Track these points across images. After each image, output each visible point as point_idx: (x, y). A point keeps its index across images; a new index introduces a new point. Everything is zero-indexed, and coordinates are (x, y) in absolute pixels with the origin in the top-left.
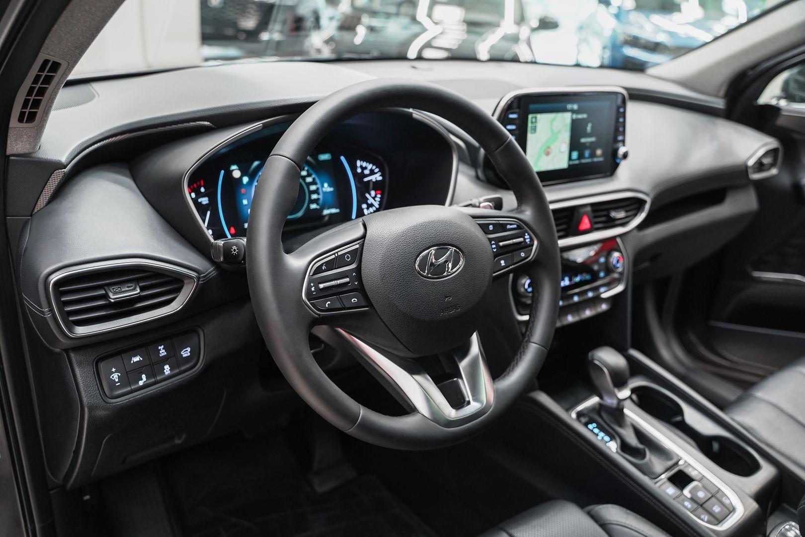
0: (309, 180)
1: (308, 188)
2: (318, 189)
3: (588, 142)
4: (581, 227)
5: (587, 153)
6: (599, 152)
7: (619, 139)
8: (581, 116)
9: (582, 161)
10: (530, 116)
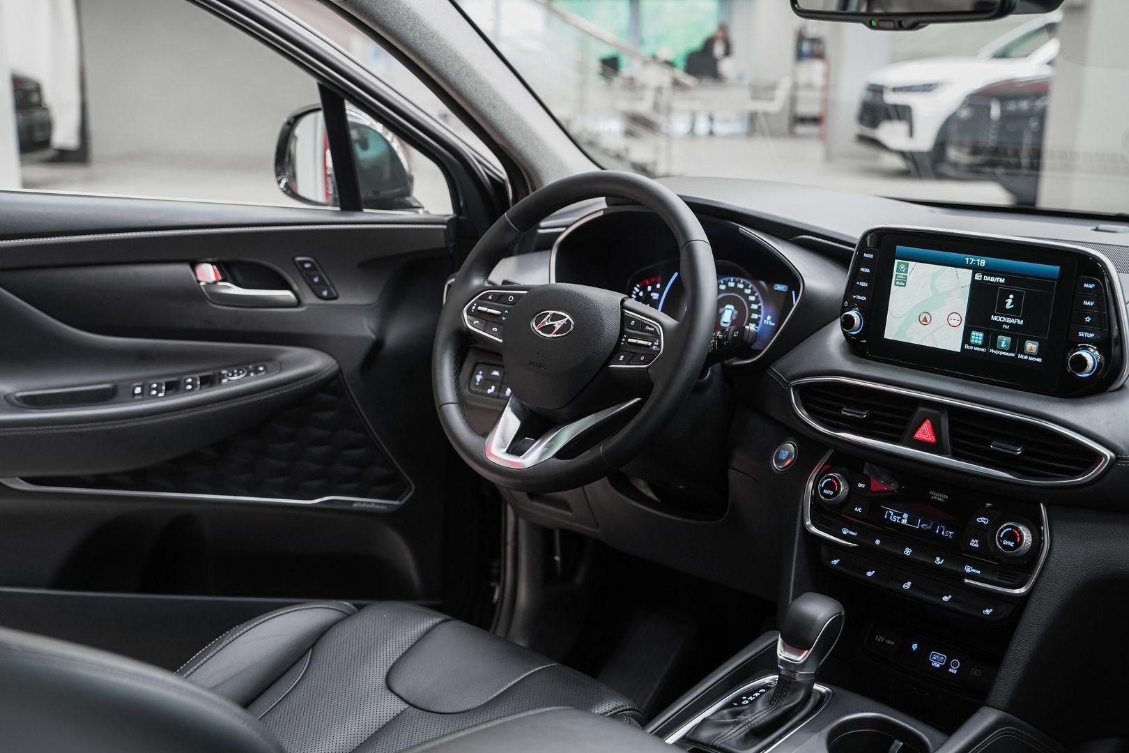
0: (754, 307)
1: (750, 315)
2: (759, 318)
3: (1007, 324)
4: (919, 435)
5: (1004, 341)
6: (1031, 346)
7: (1081, 334)
8: (992, 279)
9: (992, 351)
10: (896, 261)
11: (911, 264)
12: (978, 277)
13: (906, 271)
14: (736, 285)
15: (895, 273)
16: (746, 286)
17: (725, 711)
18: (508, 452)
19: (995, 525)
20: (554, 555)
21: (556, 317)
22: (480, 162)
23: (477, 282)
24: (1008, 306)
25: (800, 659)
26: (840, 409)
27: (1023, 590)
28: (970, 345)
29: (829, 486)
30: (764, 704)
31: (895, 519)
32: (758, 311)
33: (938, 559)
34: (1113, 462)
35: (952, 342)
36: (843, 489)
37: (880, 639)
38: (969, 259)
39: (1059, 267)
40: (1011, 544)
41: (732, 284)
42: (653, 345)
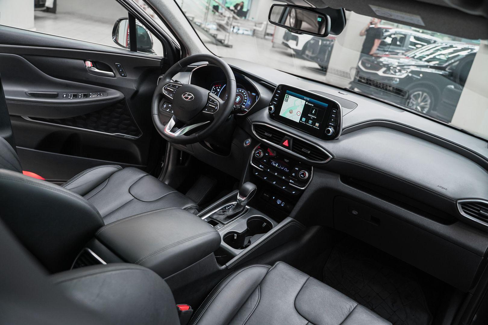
1: (244, 100)
2: (246, 102)
3: (312, 117)
4: (284, 144)
5: (310, 122)
6: (317, 124)
7: (330, 124)
8: (310, 104)
9: (307, 124)
10: (286, 94)
11: (290, 96)
12: (307, 103)
13: (288, 98)
14: (241, 91)
15: (285, 98)
16: (244, 92)
17: (221, 211)
18: (171, 131)
19: (300, 170)
20: (180, 157)
21: (189, 95)
22: (173, 43)
23: (168, 80)
24: (313, 112)
25: (243, 199)
26: (264, 133)
27: (303, 188)
28: (302, 121)
29: (258, 153)
30: (232, 210)
31: (274, 165)
32: (246, 100)
33: (284, 177)
34: (332, 159)
35: (297, 119)
36: (262, 155)
37: (265, 195)
38: (305, 98)
39: (328, 105)
40: (303, 176)
41: (240, 91)
42: (216, 107)
